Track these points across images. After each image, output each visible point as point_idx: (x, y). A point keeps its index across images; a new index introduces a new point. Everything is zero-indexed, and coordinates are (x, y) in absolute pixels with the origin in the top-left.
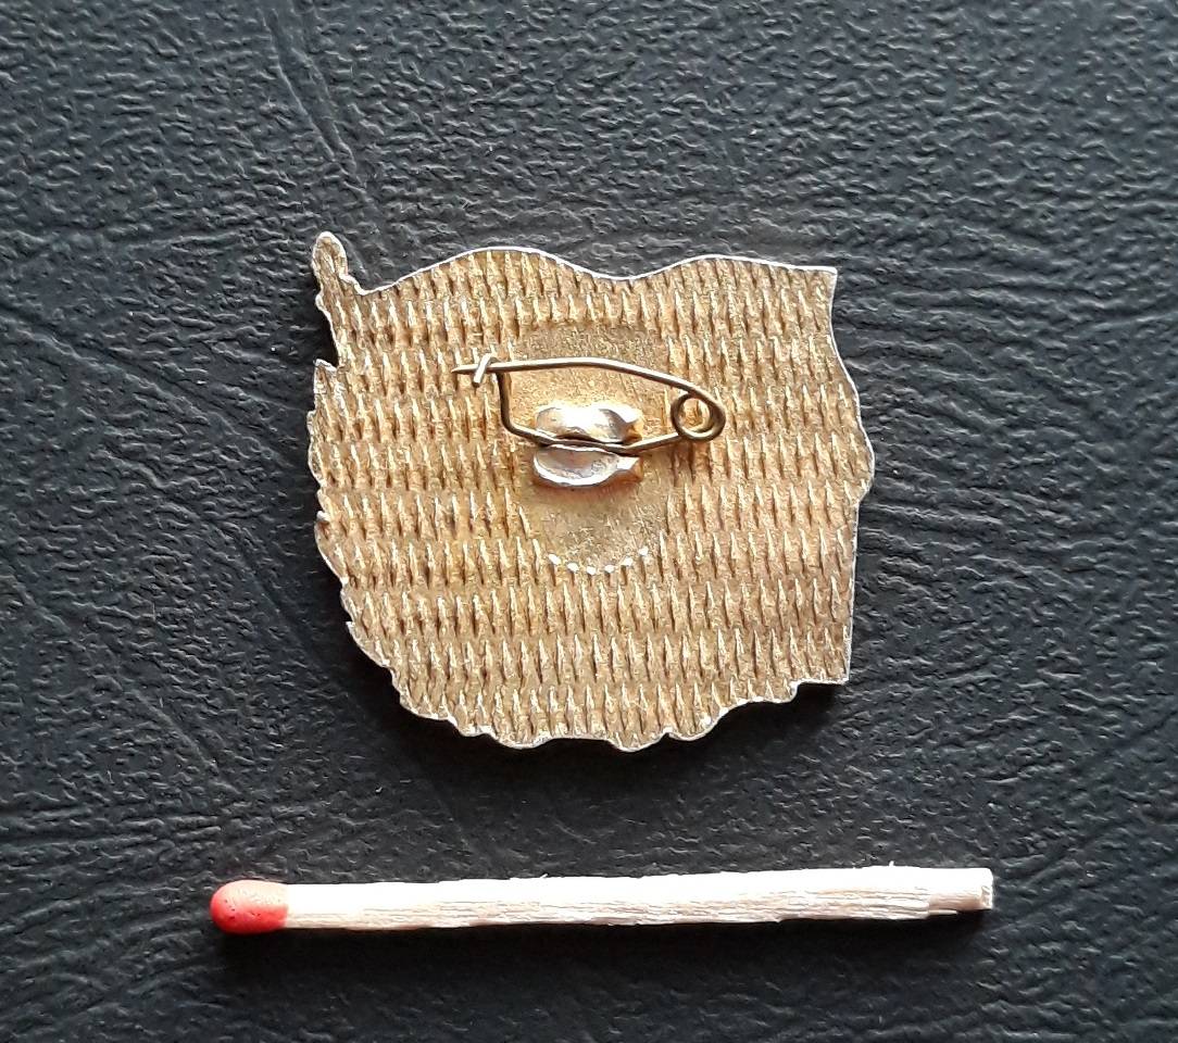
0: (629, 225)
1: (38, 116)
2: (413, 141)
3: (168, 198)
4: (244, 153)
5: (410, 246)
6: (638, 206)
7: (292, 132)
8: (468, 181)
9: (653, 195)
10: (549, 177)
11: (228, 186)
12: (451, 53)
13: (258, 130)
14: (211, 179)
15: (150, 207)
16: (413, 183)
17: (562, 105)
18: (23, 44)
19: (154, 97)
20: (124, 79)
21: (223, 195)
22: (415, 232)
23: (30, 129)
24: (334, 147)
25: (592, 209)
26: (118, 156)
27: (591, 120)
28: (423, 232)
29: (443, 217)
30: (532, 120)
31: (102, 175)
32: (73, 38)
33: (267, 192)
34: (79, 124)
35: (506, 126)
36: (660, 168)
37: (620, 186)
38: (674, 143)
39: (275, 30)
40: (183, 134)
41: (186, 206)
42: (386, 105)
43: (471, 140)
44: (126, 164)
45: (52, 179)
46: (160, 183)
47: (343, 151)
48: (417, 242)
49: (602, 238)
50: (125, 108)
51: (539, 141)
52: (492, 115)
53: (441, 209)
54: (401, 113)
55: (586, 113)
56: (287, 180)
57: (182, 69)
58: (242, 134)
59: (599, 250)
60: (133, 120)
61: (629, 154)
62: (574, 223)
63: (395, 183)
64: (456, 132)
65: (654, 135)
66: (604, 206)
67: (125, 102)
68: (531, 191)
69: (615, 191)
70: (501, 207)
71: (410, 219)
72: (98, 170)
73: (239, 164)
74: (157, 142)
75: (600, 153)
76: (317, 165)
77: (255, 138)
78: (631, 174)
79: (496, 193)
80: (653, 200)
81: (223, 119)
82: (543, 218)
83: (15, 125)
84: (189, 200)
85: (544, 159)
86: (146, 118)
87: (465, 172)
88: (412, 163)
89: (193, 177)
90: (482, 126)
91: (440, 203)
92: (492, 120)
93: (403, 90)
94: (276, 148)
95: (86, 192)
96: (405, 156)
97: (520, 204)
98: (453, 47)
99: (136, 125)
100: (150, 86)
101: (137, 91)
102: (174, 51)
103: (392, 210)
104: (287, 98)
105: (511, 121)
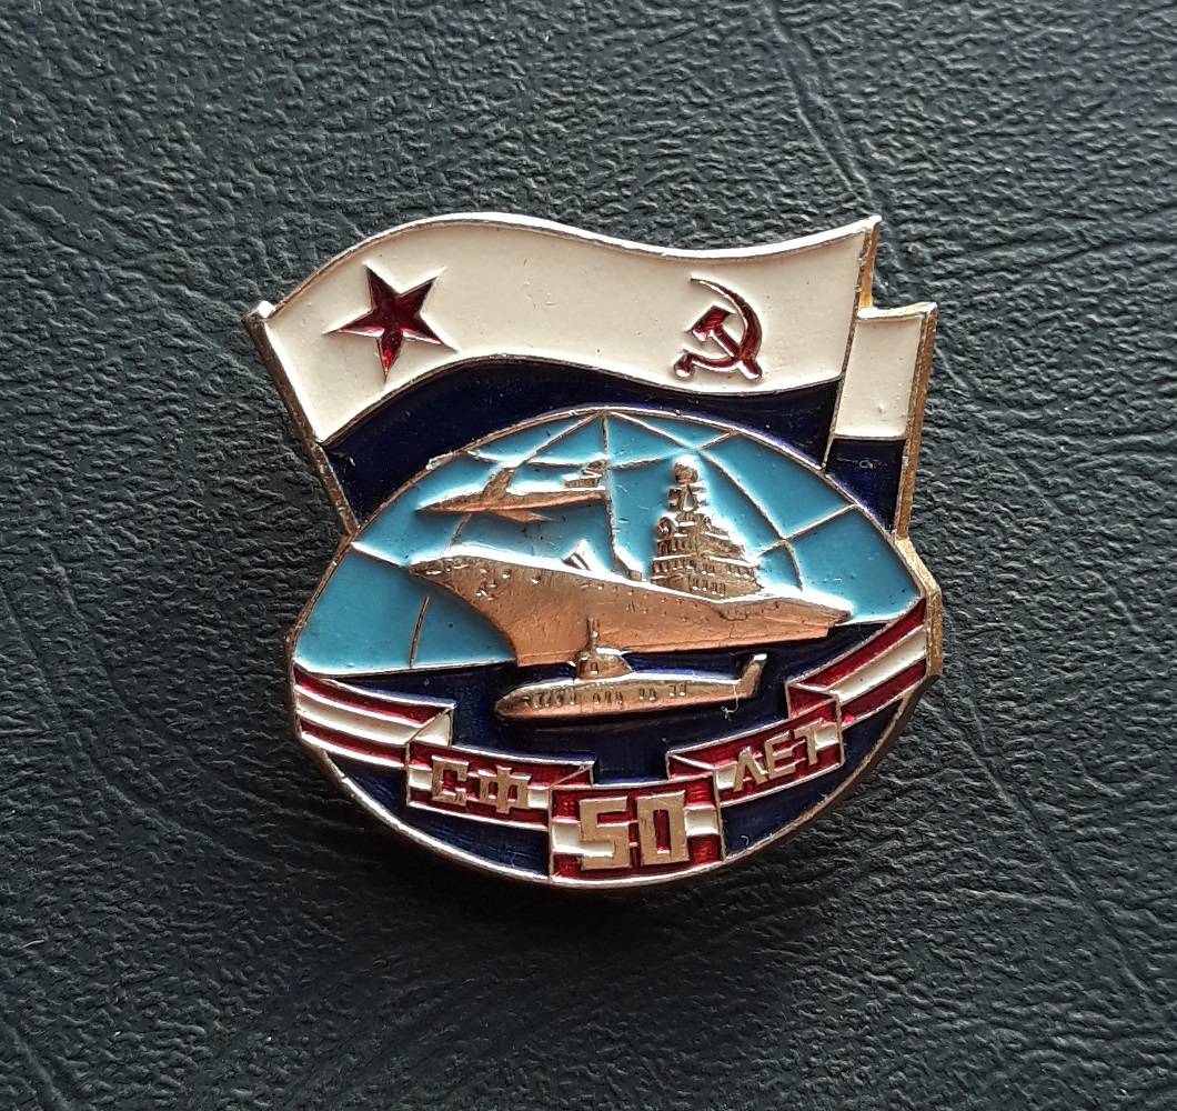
0: (1119, 236)
1: (589, 161)
2: (920, 170)
3: (707, 229)
4: (772, 187)
5: (923, 263)
6: (1126, 218)
7: (812, 167)
8: (971, 202)
9: (1138, 208)
10: (1043, 196)
11: (757, 216)
12: (951, 91)
13: (782, 166)
14: (742, 211)
15: (690, 237)
16: (923, 207)
17: (1052, 132)
18: (573, 98)
19: (691, 141)
20: (662, 126)
21: (754, 224)
22: (927, 250)
23: (584, 173)
24: (851, 178)
25: (1085, 224)
26: (660, 193)
27: (1080, 144)
28: (934, 250)
29: (950, 236)
30: (1026, 147)
31: (648, 211)
32: (616, 92)
33: (793, 220)
34: (625, 167)
35: (1002, 153)
36: (1144, 184)
37: (1109, 202)
38: (1156, 162)
39: (794, 77)
40: (716, 172)
41: (722, 235)
42: (894, 139)
43: (972, 167)
44: (668, 201)
45: (605, 216)
46: (699, 217)
47: (859, 181)
48: (929, 259)
49: (1095, 248)
50: (666, 152)
51: (1033, 165)
52: (990, 144)
53: (948, 228)
54: (909, 146)
55: (1072, 139)
56: (810, 209)
57: (714, 115)
58: (770, 170)
59: (1093, 259)
60: (672, 161)
61: (1115, 173)
62: (1068, 236)
63: (906, 207)
64: (958, 160)
65: (1136, 154)
66: (1094, 220)
67: (665, 146)
68: (1028, 209)
69: (1104, 207)
70: (1002, 225)
71: (922, 239)
72: (644, 207)
73: (768, 196)
74: (695, 181)
75: (1089, 173)
76: (836, 194)
77: (780, 173)
78: (1118, 190)
79: (998, 213)
80: (1139, 212)
81: (752, 158)
82: (1039, 234)
83: (570, 170)
84: (724, 229)
85: (1038, 180)
86: (685, 160)
87: (967, 195)
88: (920, 189)
89: (727, 209)
90: (981, 154)
91: (946, 223)
92: (990, 148)
93: (910, 125)
94: (800, 181)
95: (633, 226)
96: (913, 183)
97: (1019, 222)
98: (953, 85)
99: (675, 166)
100: (687, 132)
101: (675, 136)
102: (706, 100)
103: (904, 232)
104: (806, 135)
105: (1008, 149)
